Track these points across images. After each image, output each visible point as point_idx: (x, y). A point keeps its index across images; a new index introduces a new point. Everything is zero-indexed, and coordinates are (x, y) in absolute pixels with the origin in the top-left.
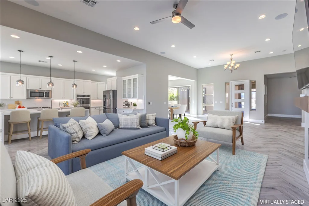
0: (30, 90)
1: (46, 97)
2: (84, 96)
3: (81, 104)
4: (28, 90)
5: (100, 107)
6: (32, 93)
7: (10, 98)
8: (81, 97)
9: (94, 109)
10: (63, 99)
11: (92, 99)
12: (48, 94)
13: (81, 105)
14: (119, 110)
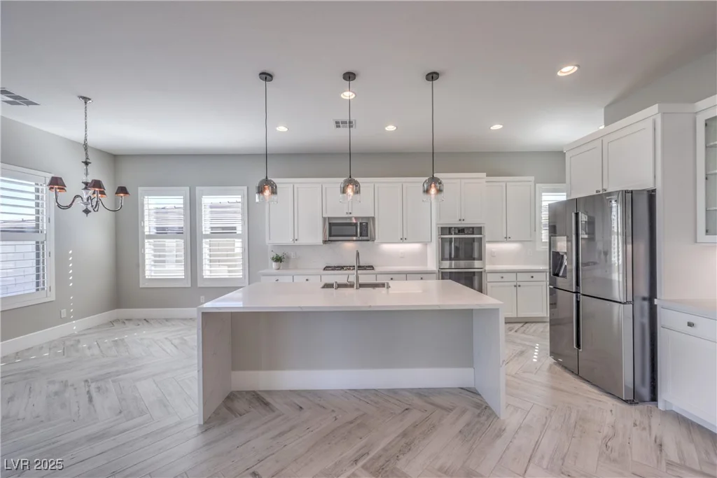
0: (329, 218)
1: (361, 238)
2: (461, 231)
3: (451, 259)
4: (324, 219)
5: (516, 272)
6: (333, 228)
8: (450, 233)
9: (497, 277)
10: (403, 242)
11: (489, 242)
12: (367, 227)
13: (451, 264)
14: (692, 321)
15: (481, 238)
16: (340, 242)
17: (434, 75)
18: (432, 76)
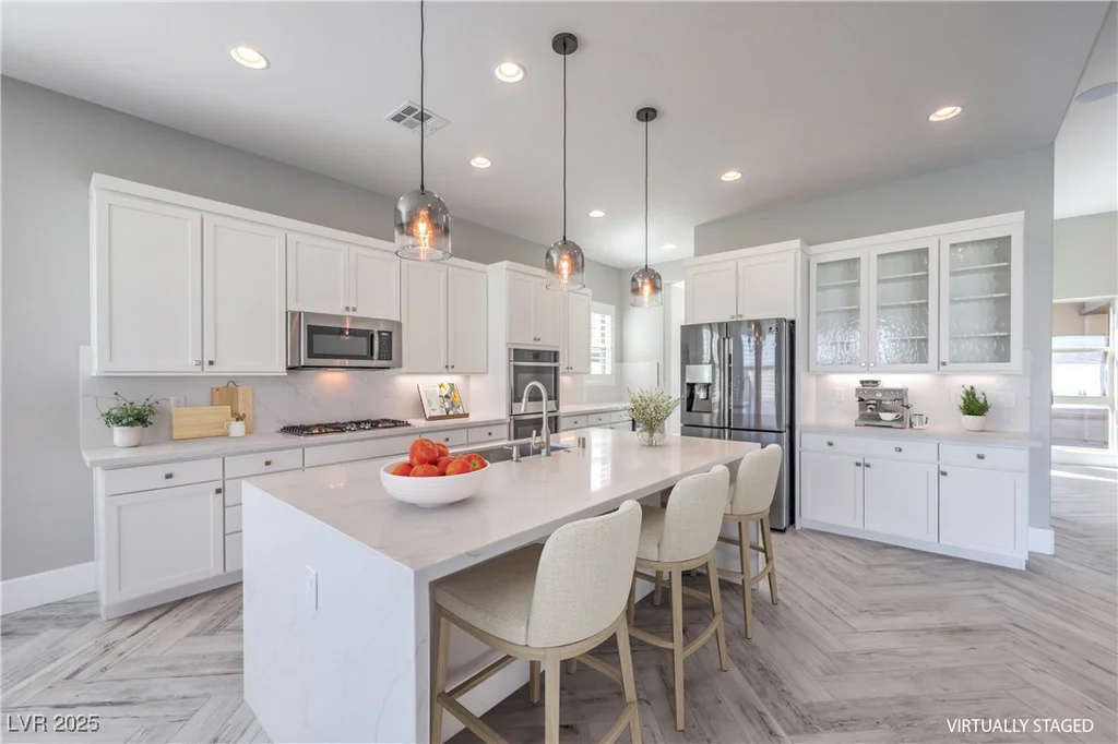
0: (305, 315)
1: (378, 362)
2: (536, 356)
4: (293, 317)
5: (588, 414)
7: (201, 363)
10: (448, 373)
12: (390, 341)
14: (831, 441)
15: (555, 368)
16: (314, 371)
17: (649, 112)
18: (647, 114)
